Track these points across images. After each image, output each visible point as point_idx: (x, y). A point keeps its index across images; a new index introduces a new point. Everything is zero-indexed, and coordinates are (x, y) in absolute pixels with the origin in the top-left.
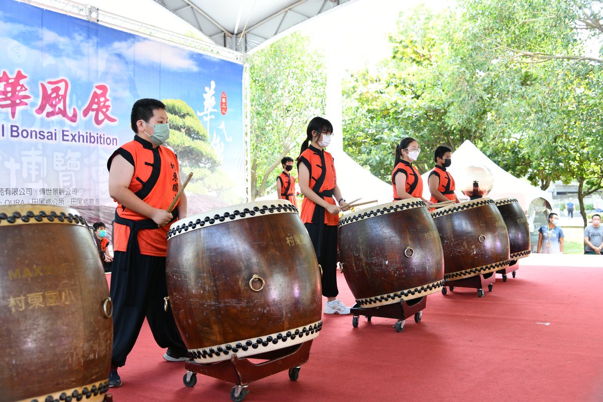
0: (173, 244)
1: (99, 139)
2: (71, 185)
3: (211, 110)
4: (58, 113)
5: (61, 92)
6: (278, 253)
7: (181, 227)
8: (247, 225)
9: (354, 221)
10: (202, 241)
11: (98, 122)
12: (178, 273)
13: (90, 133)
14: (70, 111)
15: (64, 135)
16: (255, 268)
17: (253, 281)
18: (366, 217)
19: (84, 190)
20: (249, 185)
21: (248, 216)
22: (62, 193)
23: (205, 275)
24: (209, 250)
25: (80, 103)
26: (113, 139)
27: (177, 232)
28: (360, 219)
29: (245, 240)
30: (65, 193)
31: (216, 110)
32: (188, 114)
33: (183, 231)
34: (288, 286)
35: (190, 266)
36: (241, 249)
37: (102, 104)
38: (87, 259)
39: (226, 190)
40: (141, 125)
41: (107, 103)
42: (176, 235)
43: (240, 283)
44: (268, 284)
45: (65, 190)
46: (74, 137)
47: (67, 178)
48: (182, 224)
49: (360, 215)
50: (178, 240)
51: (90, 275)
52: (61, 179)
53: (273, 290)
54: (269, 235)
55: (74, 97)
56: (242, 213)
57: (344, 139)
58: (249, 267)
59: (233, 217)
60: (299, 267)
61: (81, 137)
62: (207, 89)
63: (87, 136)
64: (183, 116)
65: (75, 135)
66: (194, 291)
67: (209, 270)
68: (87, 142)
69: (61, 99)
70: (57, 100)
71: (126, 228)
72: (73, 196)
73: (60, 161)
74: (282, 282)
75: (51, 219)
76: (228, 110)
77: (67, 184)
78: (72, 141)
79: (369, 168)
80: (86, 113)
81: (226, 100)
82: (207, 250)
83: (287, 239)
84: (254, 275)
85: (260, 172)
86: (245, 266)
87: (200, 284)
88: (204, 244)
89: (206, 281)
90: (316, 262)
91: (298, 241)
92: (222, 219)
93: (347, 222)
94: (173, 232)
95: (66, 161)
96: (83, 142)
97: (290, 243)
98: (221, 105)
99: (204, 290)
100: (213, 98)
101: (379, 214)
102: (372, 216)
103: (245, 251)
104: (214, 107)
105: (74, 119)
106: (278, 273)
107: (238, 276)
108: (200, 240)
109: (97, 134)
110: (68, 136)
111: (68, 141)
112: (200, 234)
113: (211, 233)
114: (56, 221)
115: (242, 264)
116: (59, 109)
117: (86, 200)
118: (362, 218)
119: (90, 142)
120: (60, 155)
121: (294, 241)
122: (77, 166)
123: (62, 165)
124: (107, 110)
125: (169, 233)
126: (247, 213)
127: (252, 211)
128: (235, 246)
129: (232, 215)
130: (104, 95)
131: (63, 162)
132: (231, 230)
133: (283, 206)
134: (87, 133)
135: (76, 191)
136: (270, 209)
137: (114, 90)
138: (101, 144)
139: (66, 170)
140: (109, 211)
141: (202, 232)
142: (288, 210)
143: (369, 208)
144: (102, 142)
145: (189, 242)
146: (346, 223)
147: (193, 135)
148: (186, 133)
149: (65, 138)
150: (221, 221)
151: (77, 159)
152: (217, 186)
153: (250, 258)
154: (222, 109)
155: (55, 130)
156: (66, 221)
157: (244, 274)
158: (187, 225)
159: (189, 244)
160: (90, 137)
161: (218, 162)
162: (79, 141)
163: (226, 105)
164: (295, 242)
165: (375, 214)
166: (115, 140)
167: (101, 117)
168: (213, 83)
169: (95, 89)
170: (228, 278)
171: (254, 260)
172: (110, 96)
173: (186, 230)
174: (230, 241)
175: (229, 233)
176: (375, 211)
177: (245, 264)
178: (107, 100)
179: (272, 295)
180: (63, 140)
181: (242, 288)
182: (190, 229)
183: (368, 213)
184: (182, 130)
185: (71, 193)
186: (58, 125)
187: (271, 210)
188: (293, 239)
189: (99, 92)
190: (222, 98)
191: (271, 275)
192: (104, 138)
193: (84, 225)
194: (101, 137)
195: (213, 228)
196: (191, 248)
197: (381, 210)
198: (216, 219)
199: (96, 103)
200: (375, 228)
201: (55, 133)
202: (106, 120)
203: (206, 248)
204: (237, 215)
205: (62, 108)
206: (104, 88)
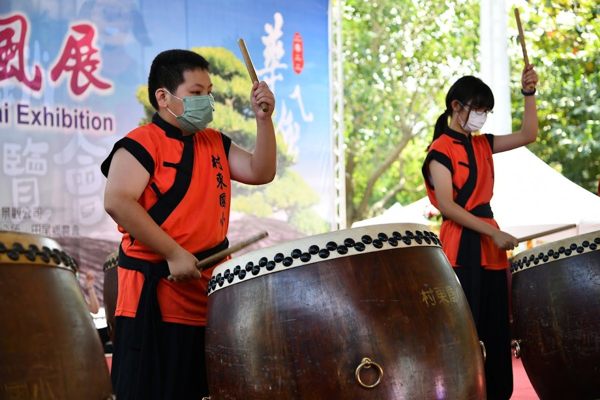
0: (217, 303)
1: (79, 120)
2: (32, 201)
3: (277, 65)
4: (10, 75)
5: (16, 39)
6: (407, 319)
7: (232, 272)
8: (350, 268)
9: (541, 262)
10: (271, 297)
11: (78, 90)
12: (228, 354)
13: (63, 111)
14: (30, 71)
15: (20, 114)
16: (366, 346)
17: (362, 368)
18: (562, 256)
19: (53, 210)
20: (342, 200)
21: (352, 251)
22: (17, 216)
23: (276, 358)
24: (285, 313)
25: (46, 56)
26: (105, 120)
27: (226, 281)
28: (551, 259)
29: (346, 295)
30: (22, 215)
31: (284, 66)
32: (237, 73)
33: (236, 280)
34: (425, 378)
35: (248, 342)
36: (340, 312)
37: (84, 58)
38: (75, 326)
39: (303, 208)
40: (163, 96)
41: (94, 57)
42: (223, 286)
43: (339, 373)
44: (390, 375)
45: (22, 210)
46: (36, 117)
47: (26, 189)
48: (235, 266)
49: (551, 253)
50: (228, 295)
51: (79, 355)
52: (16, 190)
53: (398, 387)
54: (390, 285)
55: (37, 46)
56: (341, 247)
57: (514, 115)
58: (354, 344)
59: (325, 253)
60: (444, 345)
61: (49, 117)
62: (268, 28)
63: (58, 115)
64: (229, 77)
65: (39, 113)
66: (256, 387)
67: (284, 350)
68: (58, 125)
69: (16, 50)
70: (9, 52)
71: (136, 275)
72: (36, 220)
73: (14, 159)
74: (416, 372)
75: (13, 256)
76: (307, 65)
77: (26, 199)
78: (33, 123)
79: (559, 167)
80: (56, 75)
81: (301, 47)
82: (280, 312)
83: (423, 293)
84: (364, 359)
85: (360, 177)
86: (347, 341)
87: (267, 375)
88: (274, 302)
89: (277, 368)
90: (474, 337)
91: (442, 297)
92: (306, 257)
93: (528, 265)
94: (217, 281)
95: (24, 160)
96: (52, 124)
97: (429, 300)
98: (294, 56)
99: (275, 384)
100: (280, 44)
101: (587, 250)
102: (574, 253)
103: (348, 315)
104: (282, 61)
105: (36, 84)
106: (406, 355)
107: (335, 360)
108: (267, 295)
109: (76, 111)
110: (26, 114)
111: (27, 123)
112: (267, 285)
113: (287, 283)
114: (23, 259)
115: (341, 338)
116: (13, 67)
117: (57, 227)
118: (555, 257)
119: (64, 125)
120: (14, 148)
121: (436, 298)
122: (41, 168)
123: (19, 166)
124: (94, 68)
125: (211, 283)
126: (351, 246)
127: (359, 244)
128: (329, 307)
129: (323, 250)
130: (87, 41)
131: (19, 161)
132: (322, 278)
133: (415, 234)
134: (58, 109)
135: (40, 211)
136: (391, 240)
137: (104, 33)
138: (82, 127)
139: (24, 175)
140: (96, 247)
141: (270, 280)
142: (423, 241)
143: (569, 239)
144: (85, 124)
145: (247, 299)
146: (525, 267)
147: (246, 111)
148: (235, 108)
149: (23, 118)
150: (303, 260)
151: (43, 156)
152: (288, 201)
153: (357, 328)
154: (296, 63)
155: (6, 105)
156: (39, 261)
157: (347, 356)
158: (243, 268)
159: (248, 303)
160: (64, 116)
161: (289, 159)
162: (45, 124)
163: (301, 57)
164: (438, 300)
165: (580, 250)
166: (108, 122)
167: (82, 80)
168: (278, 18)
169: (71, 33)
170: (318, 364)
171: (364, 331)
172: (99, 43)
173: (241, 277)
174: (321, 297)
175: (319, 282)
176: (579, 245)
177: (348, 338)
178: (92, 51)
179: (397, 395)
180: (20, 122)
181: (343, 382)
182: (249, 275)
183: (567, 247)
184: (229, 102)
185: (32, 214)
186: (11, 95)
187: (393, 241)
188: (434, 294)
189: (79, 37)
190: (295, 43)
191: (395, 359)
192: (88, 118)
193: (69, 268)
194: (82, 117)
195: (289, 273)
196: (251, 309)
197: (591, 242)
198: (296, 257)
199: (74, 57)
200: (580, 275)
201: (6, 111)
202: (92, 87)
203: (277, 310)
204: (333, 250)
205: (17, 66)
206: (86, 30)
